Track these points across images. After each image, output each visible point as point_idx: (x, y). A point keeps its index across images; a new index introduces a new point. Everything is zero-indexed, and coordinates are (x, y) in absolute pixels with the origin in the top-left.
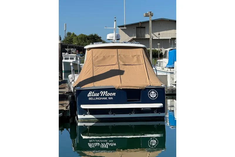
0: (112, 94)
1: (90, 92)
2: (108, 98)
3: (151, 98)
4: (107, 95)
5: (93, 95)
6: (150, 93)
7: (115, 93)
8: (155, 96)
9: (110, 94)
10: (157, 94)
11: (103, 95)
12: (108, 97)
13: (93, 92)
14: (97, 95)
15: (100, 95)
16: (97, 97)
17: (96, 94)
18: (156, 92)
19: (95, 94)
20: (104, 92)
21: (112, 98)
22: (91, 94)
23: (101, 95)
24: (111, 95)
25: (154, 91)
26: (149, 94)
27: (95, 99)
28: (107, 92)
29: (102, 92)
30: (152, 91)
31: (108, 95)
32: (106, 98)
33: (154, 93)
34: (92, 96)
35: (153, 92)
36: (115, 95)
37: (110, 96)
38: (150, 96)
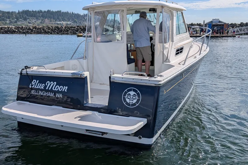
0: (62, 87)
1: (34, 80)
2: (55, 95)
3: (127, 103)
4: (54, 88)
5: (37, 87)
6: (126, 93)
7: (67, 87)
8: (135, 101)
9: (59, 88)
10: (139, 96)
11: (50, 89)
12: (55, 92)
13: (38, 81)
14: (41, 87)
15: (46, 86)
16: (42, 90)
17: (41, 84)
18: (138, 94)
19: (39, 84)
20: (52, 82)
21: (61, 96)
22: (34, 84)
23: (47, 89)
24: (61, 89)
25: (134, 91)
26: (125, 95)
27: (38, 93)
28: (55, 83)
29: (49, 82)
30: (130, 90)
31: (56, 89)
32: (52, 95)
33: (134, 95)
34: (35, 87)
35: (132, 93)
36: (66, 91)
37: (58, 92)
38: (125, 101)
